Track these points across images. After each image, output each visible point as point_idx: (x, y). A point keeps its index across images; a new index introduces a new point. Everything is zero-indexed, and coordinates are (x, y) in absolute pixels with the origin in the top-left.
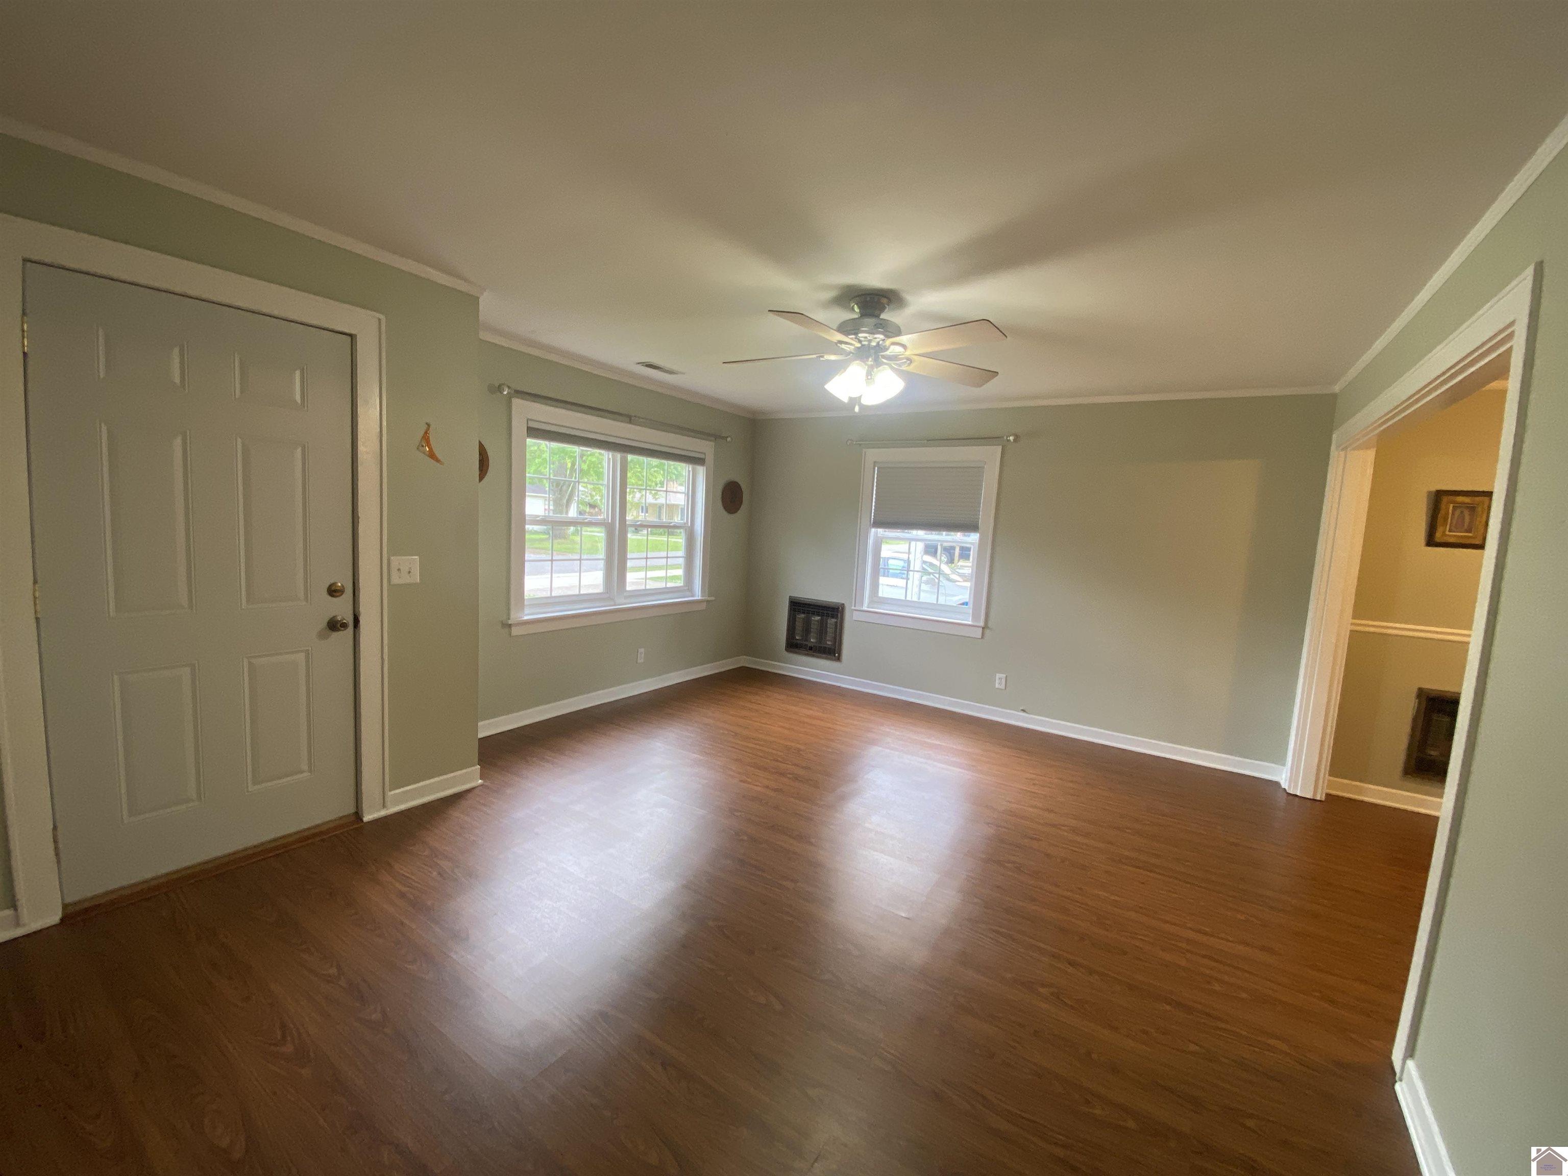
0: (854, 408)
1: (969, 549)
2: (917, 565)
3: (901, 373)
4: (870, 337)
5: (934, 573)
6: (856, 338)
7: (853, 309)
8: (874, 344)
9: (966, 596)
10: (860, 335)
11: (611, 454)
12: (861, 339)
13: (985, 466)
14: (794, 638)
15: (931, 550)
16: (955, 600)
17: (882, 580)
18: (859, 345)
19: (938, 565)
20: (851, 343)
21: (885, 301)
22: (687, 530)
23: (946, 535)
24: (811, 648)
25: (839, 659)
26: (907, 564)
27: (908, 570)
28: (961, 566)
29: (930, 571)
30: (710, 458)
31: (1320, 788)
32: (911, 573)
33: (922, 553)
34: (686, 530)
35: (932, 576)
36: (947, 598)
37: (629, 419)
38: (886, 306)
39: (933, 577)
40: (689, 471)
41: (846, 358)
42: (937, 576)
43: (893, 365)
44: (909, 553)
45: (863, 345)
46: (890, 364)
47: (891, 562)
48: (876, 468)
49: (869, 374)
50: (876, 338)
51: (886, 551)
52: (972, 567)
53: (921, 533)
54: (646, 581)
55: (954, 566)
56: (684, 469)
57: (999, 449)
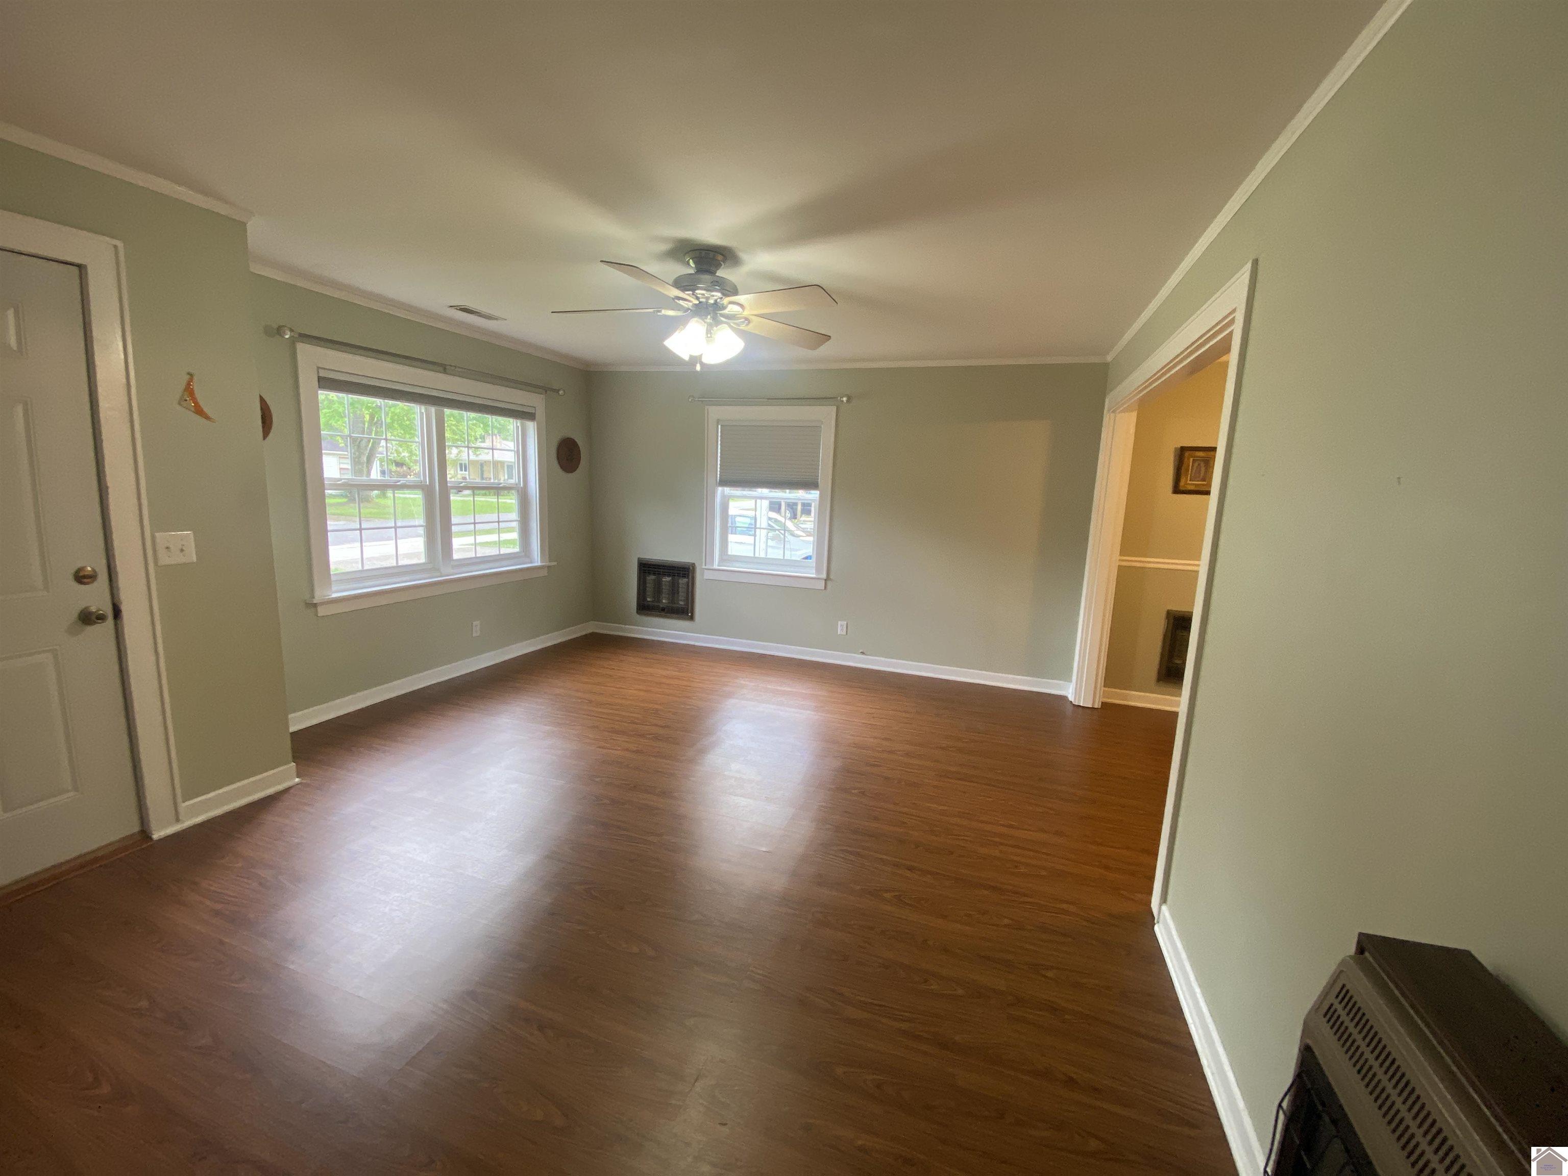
0: (695, 366)
1: (810, 505)
2: (763, 522)
3: (742, 334)
4: (707, 294)
5: (780, 530)
6: (693, 294)
7: (688, 263)
8: (711, 301)
9: (809, 550)
10: (697, 291)
11: (423, 408)
12: (698, 296)
13: (822, 426)
14: (645, 599)
15: (775, 506)
16: (798, 555)
17: (731, 538)
18: (698, 302)
19: (784, 522)
20: (689, 300)
21: (720, 258)
22: (520, 491)
23: (789, 493)
24: (663, 610)
25: (692, 618)
26: (753, 521)
27: (755, 528)
28: (804, 521)
29: (777, 527)
30: (540, 413)
31: (1097, 697)
32: (758, 531)
33: (768, 509)
34: (518, 491)
35: (777, 532)
36: (793, 553)
37: (444, 368)
38: (722, 263)
39: (779, 533)
40: (518, 427)
41: (684, 314)
42: (783, 532)
43: (731, 324)
44: (756, 510)
45: (700, 302)
46: (729, 323)
47: (738, 519)
48: (720, 426)
49: (709, 331)
50: (713, 296)
51: (734, 508)
52: (814, 522)
53: (765, 491)
54: (475, 547)
55: (797, 521)
56: (512, 424)
57: (834, 408)
